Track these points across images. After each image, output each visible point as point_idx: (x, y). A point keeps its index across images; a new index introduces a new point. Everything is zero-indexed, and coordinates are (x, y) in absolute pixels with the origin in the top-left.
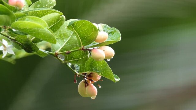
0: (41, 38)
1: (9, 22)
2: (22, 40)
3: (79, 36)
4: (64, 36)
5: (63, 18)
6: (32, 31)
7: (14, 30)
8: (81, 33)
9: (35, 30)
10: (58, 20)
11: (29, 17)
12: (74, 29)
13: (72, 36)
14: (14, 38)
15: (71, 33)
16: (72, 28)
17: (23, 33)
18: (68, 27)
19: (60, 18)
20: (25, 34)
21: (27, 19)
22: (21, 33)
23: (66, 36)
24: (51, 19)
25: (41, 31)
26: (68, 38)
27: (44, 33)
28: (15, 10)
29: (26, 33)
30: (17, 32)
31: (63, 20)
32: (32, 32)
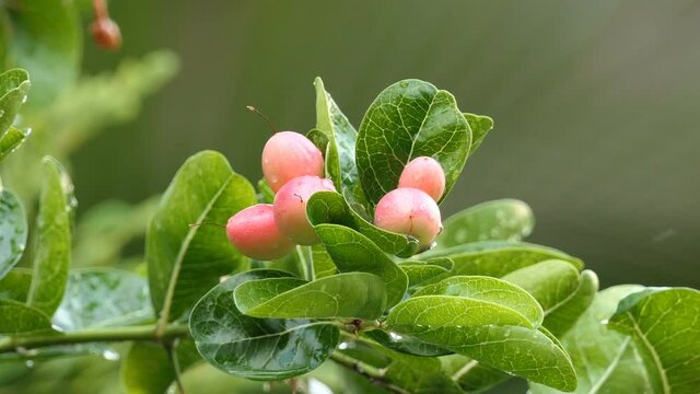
0: (510, 368)
1: (380, 301)
2: (415, 379)
3: (657, 358)
4: (589, 359)
5: (587, 280)
6: (475, 338)
7: (395, 337)
8: (669, 345)
9: (485, 334)
10: (567, 291)
11: (461, 280)
12: (640, 327)
13: (622, 358)
14: (382, 372)
15: (619, 345)
16: (632, 325)
17: (434, 347)
18: (614, 319)
19: (578, 283)
20: (440, 349)
21: (451, 287)
22: (422, 346)
23: (596, 359)
24: (540, 288)
25: (510, 337)
26: (606, 367)
27: (524, 347)
28: (407, 252)
29: (448, 348)
30: (408, 344)
31: (586, 292)
32: (474, 340)
